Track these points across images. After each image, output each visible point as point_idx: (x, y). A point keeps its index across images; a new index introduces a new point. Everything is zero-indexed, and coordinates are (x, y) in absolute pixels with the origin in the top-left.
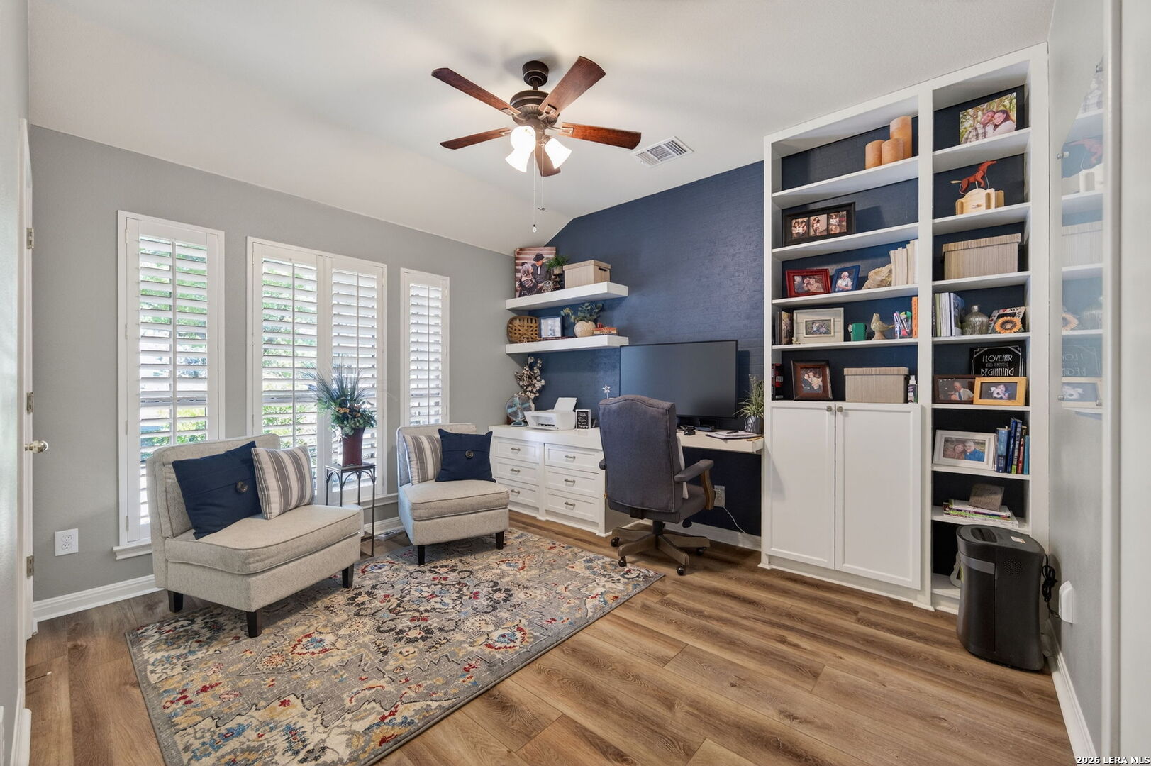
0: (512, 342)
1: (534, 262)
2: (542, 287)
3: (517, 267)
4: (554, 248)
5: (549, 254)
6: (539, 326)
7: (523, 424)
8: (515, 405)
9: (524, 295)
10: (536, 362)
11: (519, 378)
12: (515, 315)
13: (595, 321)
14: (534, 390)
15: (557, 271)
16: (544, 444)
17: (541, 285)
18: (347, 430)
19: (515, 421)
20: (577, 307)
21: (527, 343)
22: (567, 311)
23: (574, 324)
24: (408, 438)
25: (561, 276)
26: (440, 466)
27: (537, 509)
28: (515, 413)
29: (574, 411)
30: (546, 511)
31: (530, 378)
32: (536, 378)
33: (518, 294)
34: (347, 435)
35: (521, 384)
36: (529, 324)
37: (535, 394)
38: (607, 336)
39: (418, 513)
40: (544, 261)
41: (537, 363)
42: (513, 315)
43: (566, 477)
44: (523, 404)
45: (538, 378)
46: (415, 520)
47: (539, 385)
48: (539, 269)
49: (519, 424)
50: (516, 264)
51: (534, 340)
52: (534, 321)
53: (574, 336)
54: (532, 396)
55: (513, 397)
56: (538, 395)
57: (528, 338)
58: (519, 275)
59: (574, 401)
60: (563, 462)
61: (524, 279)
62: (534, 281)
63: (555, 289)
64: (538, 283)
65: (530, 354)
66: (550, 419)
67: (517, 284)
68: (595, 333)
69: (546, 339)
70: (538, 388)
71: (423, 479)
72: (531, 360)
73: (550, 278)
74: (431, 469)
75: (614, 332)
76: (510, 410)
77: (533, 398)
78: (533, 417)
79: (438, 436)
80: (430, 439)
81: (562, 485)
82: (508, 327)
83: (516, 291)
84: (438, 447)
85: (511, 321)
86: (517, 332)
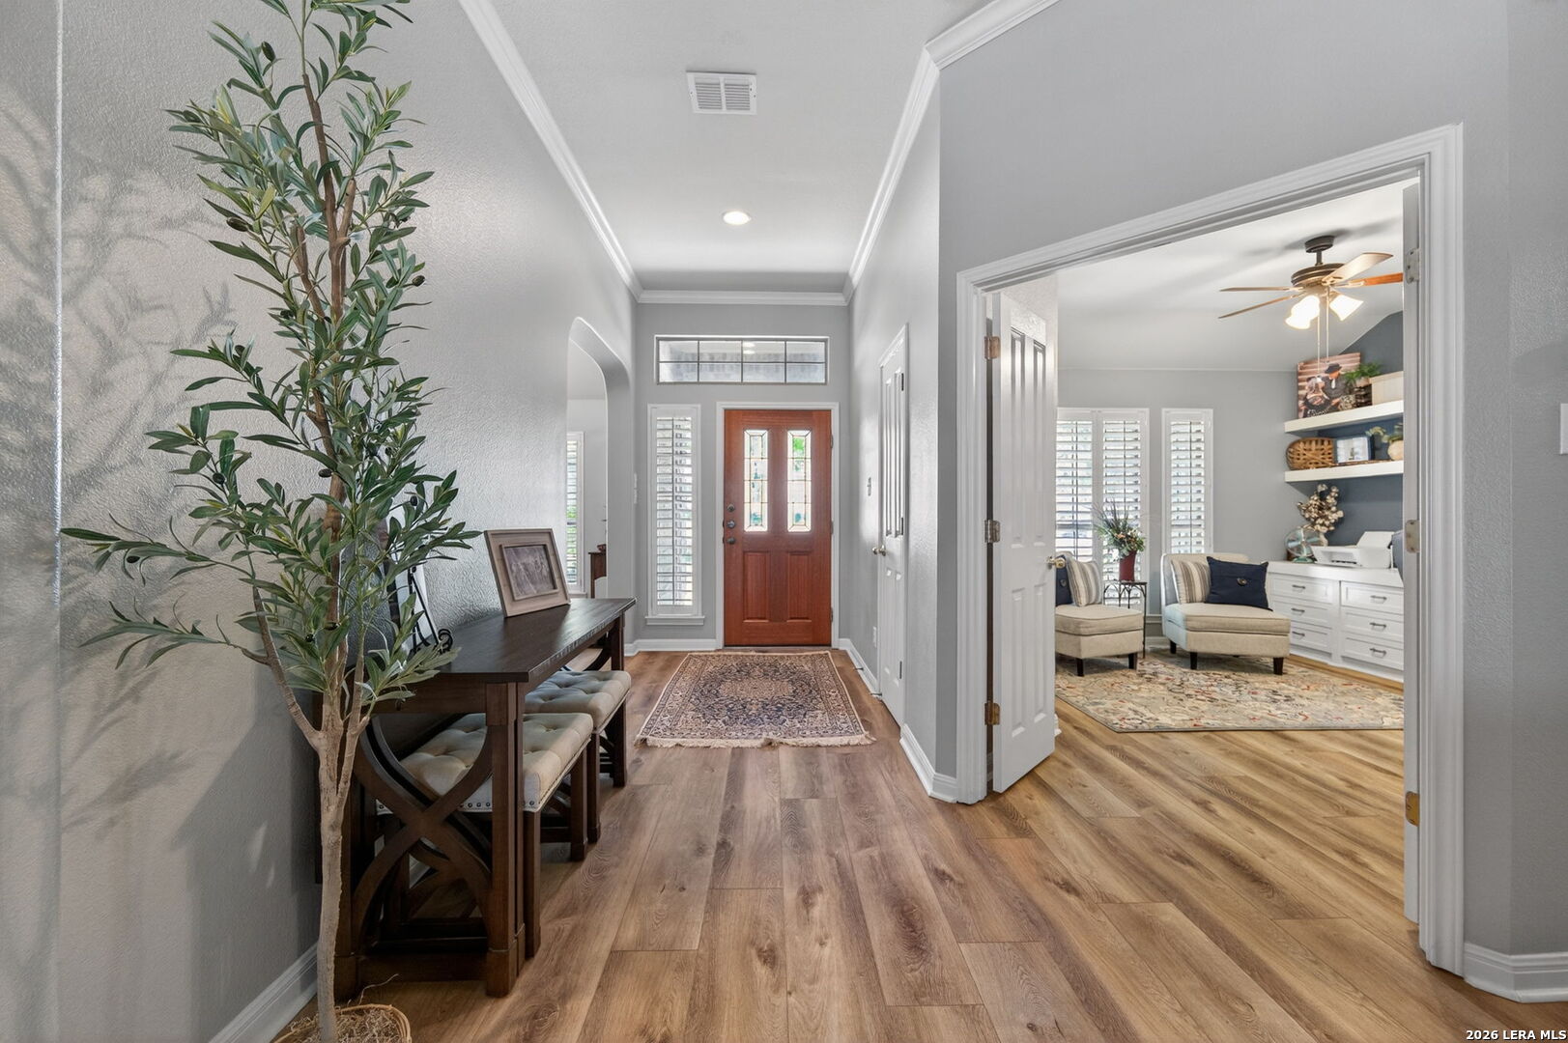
0: (1292, 469)
1: (1327, 375)
2: (1338, 404)
3: (1300, 384)
4: (1358, 354)
5: (1348, 364)
6: (1335, 448)
7: (1309, 560)
8: (1298, 539)
9: (1311, 414)
10: (1329, 491)
11: (1304, 509)
12: (1298, 438)
14: (1327, 523)
15: (1361, 383)
16: (1340, 582)
17: (1335, 401)
18: (1125, 551)
19: (1297, 557)
20: (1393, 425)
21: (1315, 470)
22: (1377, 430)
23: (1388, 445)
24: (1176, 563)
25: (1368, 387)
26: (1208, 590)
27: (1329, 655)
28: (1299, 549)
29: (1389, 548)
30: (1343, 657)
31: (1320, 508)
32: (1329, 509)
33: (1301, 414)
34: (1124, 555)
35: (1307, 516)
36: (1320, 447)
37: (1328, 527)
39: (1190, 624)
40: (1341, 372)
41: (1331, 491)
42: (1295, 438)
43: (1373, 621)
44: (1309, 538)
45: (1334, 509)
46: (1187, 629)
47: (1334, 517)
48: (1334, 382)
49: (1304, 561)
50: (1299, 381)
51: (1325, 466)
52: (1326, 443)
53: (1388, 458)
54: (1324, 530)
55: (1297, 529)
56: (1332, 528)
57: (1317, 463)
58: (1302, 392)
59: (1388, 535)
60: (1368, 602)
61: (1310, 396)
62: (1326, 397)
63: (1358, 405)
64: (1332, 398)
65: (1321, 482)
66: (1354, 555)
67: (1301, 402)
69: (1345, 464)
70: (1333, 521)
71: (1191, 600)
72: (1321, 488)
73: (1351, 392)
74: (1199, 591)
76: (1291, 545)
77: (1325, 531)
78: (1325, 553)
79: (1206, 563)
80: (1197, 565)
81: (1368, 629)
82: (1288, 451)
83: (1299, 410)
84: (1207, 573)
85: (1292, 445)
86: (1302, 457)
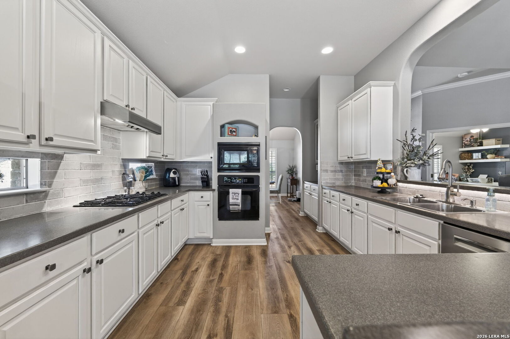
0: (461, 160)
1: (470, 138)
6: (472, 156)
7: (467, 181)
8: (463, 176)
11: (464, 169)
13: (496, 154)
20: (488, 151)
22: (484, 152)
23: (487, 155)
25: (482, 142)
28: (464, 178)
29: (487, 178)
31: (468, 169)
32: (471, 169)
35: (465, 171)
36: (468, 154)
38: (500, 159)
40: (474, 137)
41: (471, 165)
42: (462, 152)
44: (466, 176)
49: (465, 181)
50: (463, 139)
51: (470, 159)
52: (470, 154)
53: (486, 159)
54: (469, 174)
55: (462, 174)
56: (471, 174)
57: (467, 159)
59: (487, 176)
61: (466, 143)
64: (472, 144)
66: (478, 180)
67: (463, 144)
68: (495, 158)
69: (475, 159)
70: (471, 172)
72: (469, 164)
73: (477, 143)
75: (504, 157)
76: (462, 178)
78: (470, 179)
82: (460, 156)
85: (461, 154)
86: (463, 157)
